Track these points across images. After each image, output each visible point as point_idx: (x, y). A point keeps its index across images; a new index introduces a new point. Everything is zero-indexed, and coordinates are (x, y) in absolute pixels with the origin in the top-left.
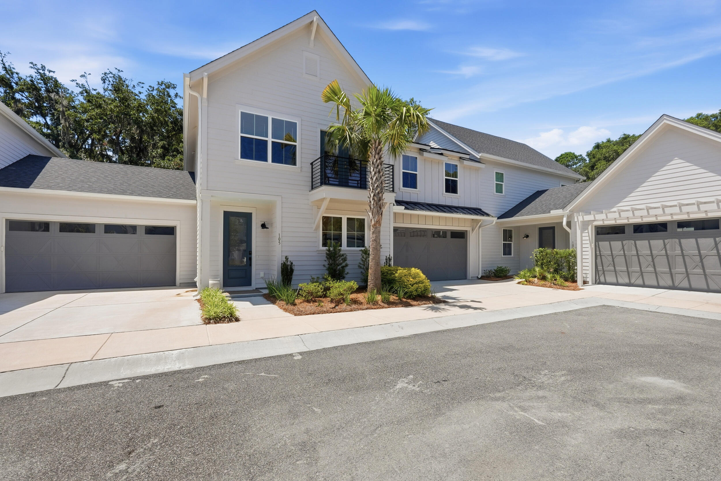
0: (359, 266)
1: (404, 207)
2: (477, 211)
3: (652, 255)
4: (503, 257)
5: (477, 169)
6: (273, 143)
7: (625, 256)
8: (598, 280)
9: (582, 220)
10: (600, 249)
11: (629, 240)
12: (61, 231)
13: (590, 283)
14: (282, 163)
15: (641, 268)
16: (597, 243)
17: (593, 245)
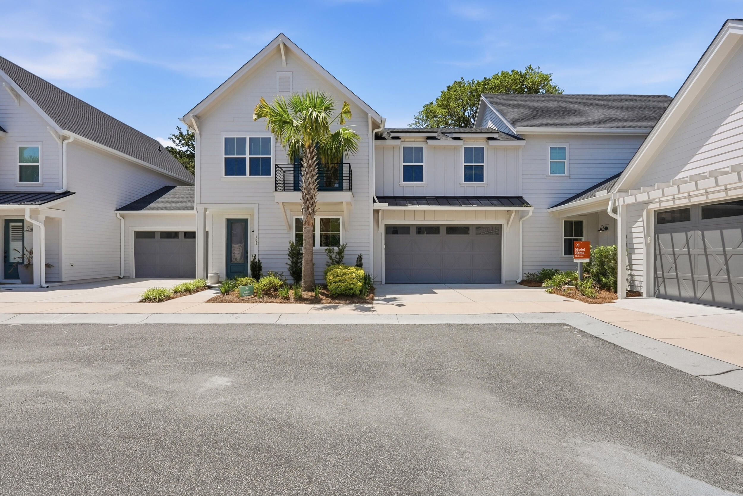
0: (327, 265)
1: (387, 204)
2: (519, 201)
3: (725, 254)
4: (564, 257)
5: (516, 148)
6: (250, 158)
7: (690, 255)
8: (658, 291)
9: (623, 204)
10: (660, 245)
11: (695, 230)
12: (161, 238)
13: (645, 296)
14: (259, 175)
15: (710, 275)
16: (656, 236)
17: (649, 239)
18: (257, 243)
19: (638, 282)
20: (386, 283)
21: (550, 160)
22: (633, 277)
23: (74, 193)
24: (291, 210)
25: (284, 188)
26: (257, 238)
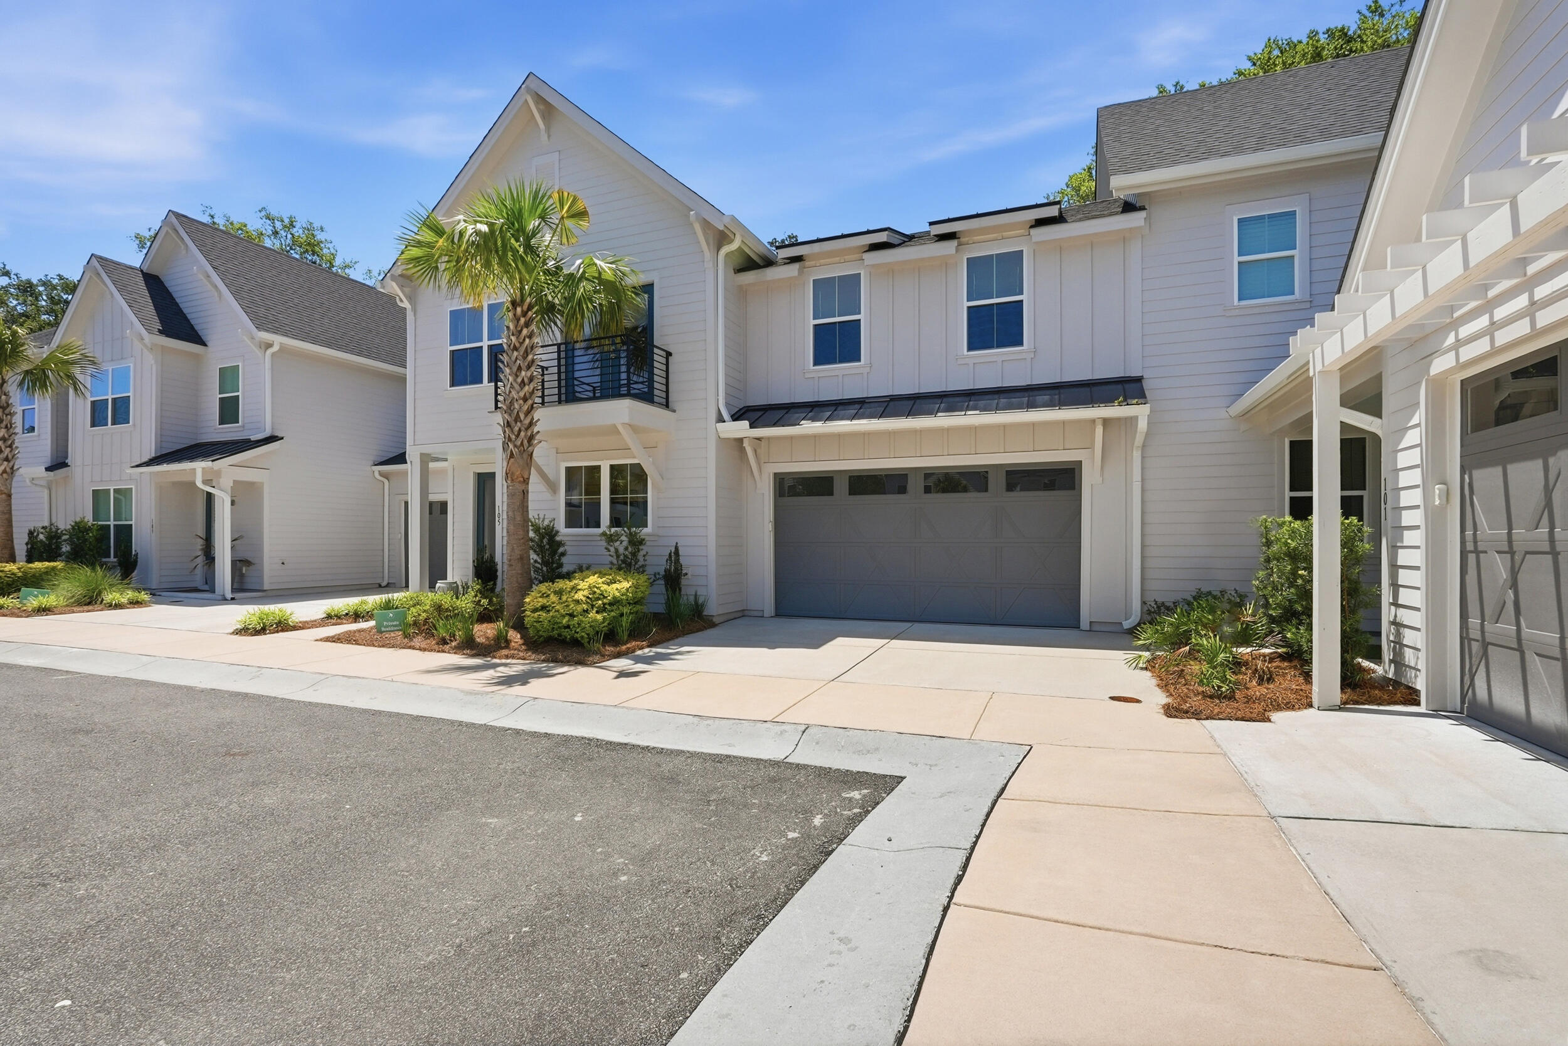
1: (747, 423)
6: (489, 346)
7: (1554, 553)
8: (1470, 693)
10: (1476, 513)
13: (1423, 705)
16: (1466, 477)
17: (1437, 492)
18: (501, 521)
19: (1411, 650)
20: (778, 614)
21: (1237, 259)
22: (1402, 630)
23: (282, 438)
24: (557, 449)
25: (543, 400)
26: (501, 512)
